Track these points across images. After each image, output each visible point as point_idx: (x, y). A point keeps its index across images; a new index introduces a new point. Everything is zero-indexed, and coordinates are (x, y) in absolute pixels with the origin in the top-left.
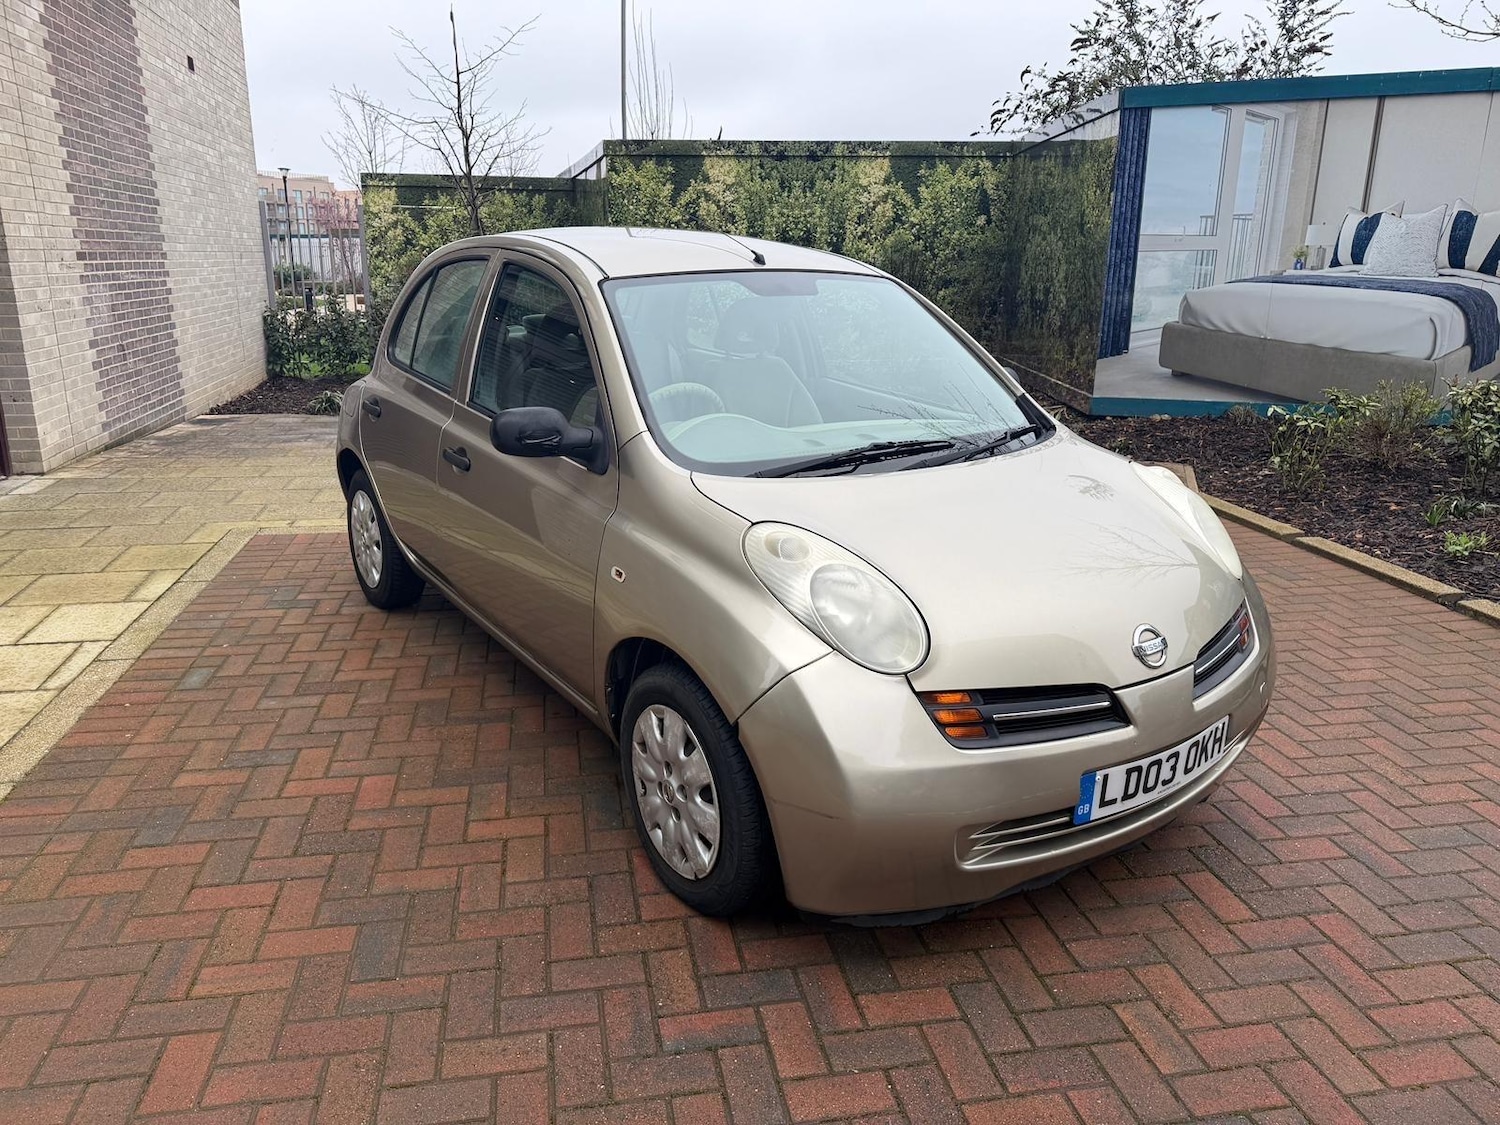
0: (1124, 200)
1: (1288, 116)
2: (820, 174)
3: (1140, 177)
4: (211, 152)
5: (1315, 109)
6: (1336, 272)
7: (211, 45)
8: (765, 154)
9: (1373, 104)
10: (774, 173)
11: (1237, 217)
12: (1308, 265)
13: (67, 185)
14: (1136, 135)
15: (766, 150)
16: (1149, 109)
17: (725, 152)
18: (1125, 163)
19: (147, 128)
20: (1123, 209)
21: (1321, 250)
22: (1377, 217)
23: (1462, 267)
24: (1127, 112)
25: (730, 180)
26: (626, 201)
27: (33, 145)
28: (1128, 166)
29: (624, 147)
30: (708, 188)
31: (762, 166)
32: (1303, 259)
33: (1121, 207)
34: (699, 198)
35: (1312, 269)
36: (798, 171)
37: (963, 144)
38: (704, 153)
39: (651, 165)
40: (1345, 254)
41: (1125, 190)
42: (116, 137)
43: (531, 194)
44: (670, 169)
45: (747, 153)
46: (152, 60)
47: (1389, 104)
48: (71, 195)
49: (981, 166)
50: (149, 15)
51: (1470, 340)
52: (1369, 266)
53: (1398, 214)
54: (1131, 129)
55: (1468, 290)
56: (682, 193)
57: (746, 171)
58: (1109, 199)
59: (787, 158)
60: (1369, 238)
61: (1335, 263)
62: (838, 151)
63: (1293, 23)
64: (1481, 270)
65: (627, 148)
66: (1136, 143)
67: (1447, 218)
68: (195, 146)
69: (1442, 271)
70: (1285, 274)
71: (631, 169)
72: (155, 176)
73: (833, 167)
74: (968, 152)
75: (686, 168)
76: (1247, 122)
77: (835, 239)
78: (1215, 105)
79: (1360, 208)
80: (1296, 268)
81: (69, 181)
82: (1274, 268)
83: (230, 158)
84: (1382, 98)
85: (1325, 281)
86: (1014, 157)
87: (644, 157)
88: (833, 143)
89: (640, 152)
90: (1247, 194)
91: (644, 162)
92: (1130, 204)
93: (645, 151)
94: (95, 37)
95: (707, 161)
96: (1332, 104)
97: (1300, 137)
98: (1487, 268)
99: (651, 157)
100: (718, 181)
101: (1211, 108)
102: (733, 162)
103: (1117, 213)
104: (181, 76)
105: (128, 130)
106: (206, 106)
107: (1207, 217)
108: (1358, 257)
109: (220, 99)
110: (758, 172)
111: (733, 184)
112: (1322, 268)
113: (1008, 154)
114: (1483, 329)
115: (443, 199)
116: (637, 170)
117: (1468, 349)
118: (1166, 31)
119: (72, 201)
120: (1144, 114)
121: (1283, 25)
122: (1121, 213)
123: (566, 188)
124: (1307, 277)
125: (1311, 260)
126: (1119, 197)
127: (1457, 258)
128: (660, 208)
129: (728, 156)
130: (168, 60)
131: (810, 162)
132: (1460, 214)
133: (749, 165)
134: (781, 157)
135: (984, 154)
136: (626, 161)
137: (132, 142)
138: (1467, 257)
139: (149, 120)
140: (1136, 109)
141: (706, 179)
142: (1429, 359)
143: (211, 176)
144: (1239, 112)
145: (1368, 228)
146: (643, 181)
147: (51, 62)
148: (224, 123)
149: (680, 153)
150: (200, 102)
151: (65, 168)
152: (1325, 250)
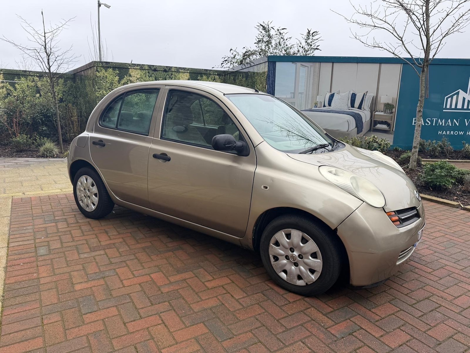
0: (270, 87)
1: (311, 66)
2: (168, 76)
3: (274, 81)
5: (317, 64)
6: (324, 108)
8: (150, 69)
9: (331, 64)
10: (153, 75)
11: (300, 93)
12: (318, 107)
14: (273, 69)
15: (150, 68)
16: (276, 62)
17: (136, 67)
18: (270, 77)
20: (270, 90)
21: (321, 102)
22: (334, 94)
23: (354, 107)
24: (270, 63)
25: (138, 76)
26: (102, 82)
28: (270, 78)
29: (101, 64)
30: (131, 78)
31: (149, 73)
32: (316, 105)
33: (269, 89)
34: (128, 82)
35: (319, 107)
36: (160, 75)
37: (210, 70)
38: (129, 67)
39: (111, 70)
40: (327, 104)
41: (270, 85)
43: (58, 78)
44: (117, 72)
45: (144, 68)
47: (335, 64)
49: (216, 77)
51: (357, 126)
52: (332, 107)
53: (339, 93)
54: (271, 67)
55: (356, 113)
56: (122, 80)
57: (144, 74)
58: (265, 87)
59: (157, 71)
60: (332, 99)
61: (324, 106)
62: (173, 70)
63: (309, 41)
64: (358, 108)
65: (102, 64)
66: (272, 71)
67: (350, 95)
69: (349, 108)
70: (312, 109)
71: (104, 71)
73: (172, 74)
74: (212, 73)
75: (123, 72)
76: (301, 67)
78: (293, 62)
79: (329, 91)
80: (315, 107)
82: (309, 107)
84: (333, 63)
85: (322, 111)
86: (225, 75)
87: (108, 67)
88: (171, 67)
89: (107, 66)
90: (302, 88)
91: (108, 69)
92: (271, 88)
93: (108, 65)
95: (130, 70)
96: (321, 63)
97: (314, 72)
98: (360, 107)
99: (111, 67)
100: (134, 77)
101: (291, 63)
102: (139, 71)
103: (268, 91)
107: (292, 93)
108: (330, 105)
110: (147, 74)
111: (139, 78)
112: (321, 107)
113: (223, 74)
114: (359, 123)
115: (23, 79)
116: (106, 71)
117: (356, 128)
118: (276, 41)
120: (274, 63)
121: (306, 42)
122: (269, 91)
123: (71, 77)
124: (318, 110)
125: (319, 105)
126: (269, 87)
127: (353, 106)
128: (114, 84)
129: (137, 69)
131: (164, 73)
132: (353, 94)
133: (144, 72)
134: (155, 70)
135: (216, 74)
136: (102, 68)
138: (355, 105)
140: (272, 62)
141: (130, 76)
142: (348, 131)
144: (299, 64)
145: (332, 96)
146: (108, 75)
149: (121, 67)
152: (322, 102)
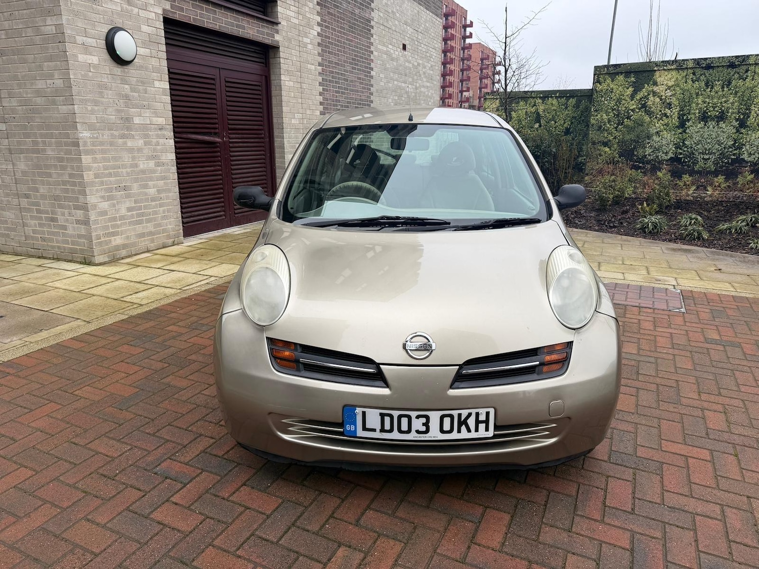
2: (736, 76)
4: (410, 86)
7: (420, 37)
8: (697, 66)
10: (702, 78)
13: (320, 102)
15: (698, 64)
17: (669, 67)
19: (372, 77)
25: (670, 84)
26: (603, 99)
27: (304, 86)
29: (606, 69)
30: (655, 89)
31: (694, 74)
34: (649, 95)
36: (719, 75)
38: (656, 69)
39: (621, 78)
42: (352, 81)
43: (568, 98)
44: (633, 79)
45: (685, 66)
46: (380, 47)
48: (322, 106)
50: (382, 27)
56: (639, 93)
57: (683, 77)
59: (713, 68)
62: (751, 61)
65: (608, 69)
68: (400, 84)
71: (609, 81)
72: (372, 98)
73: (747, 71)
75: (643, 78)
77: (742, 117)
81: (322, 101)
83: (423, 89)
87: (617, 74)
88: (748, 56)
89: (615, 71)
91: (617, 76)
93: (618, 70)
94: (347, 39)
95: (657, 73)
99: (622, 73)
100: (663, 85)
102: (674, 73)
104: (397, 53)
105: (359, 78)
106: (411, 65)
109: (421, 62)
110: (691, 77)
111: (673, 86)
115: (522, 103)
116: (613, 81)
119: (322, 110)
128: (623, 102)
129: (671, 69)
130: (390, 46)
131: (729, 69)
133: (685, 74)
134: (709, 67)
136: (607, 77)
137: (361, 83)
139: (373, 73)
141: (655, 84)
143: (409, 97)
146: (615, 87)
147: (320, 51)
148: (421, 72)
149: (640, 69)
150: (407, 64)
151: (320, 95)
